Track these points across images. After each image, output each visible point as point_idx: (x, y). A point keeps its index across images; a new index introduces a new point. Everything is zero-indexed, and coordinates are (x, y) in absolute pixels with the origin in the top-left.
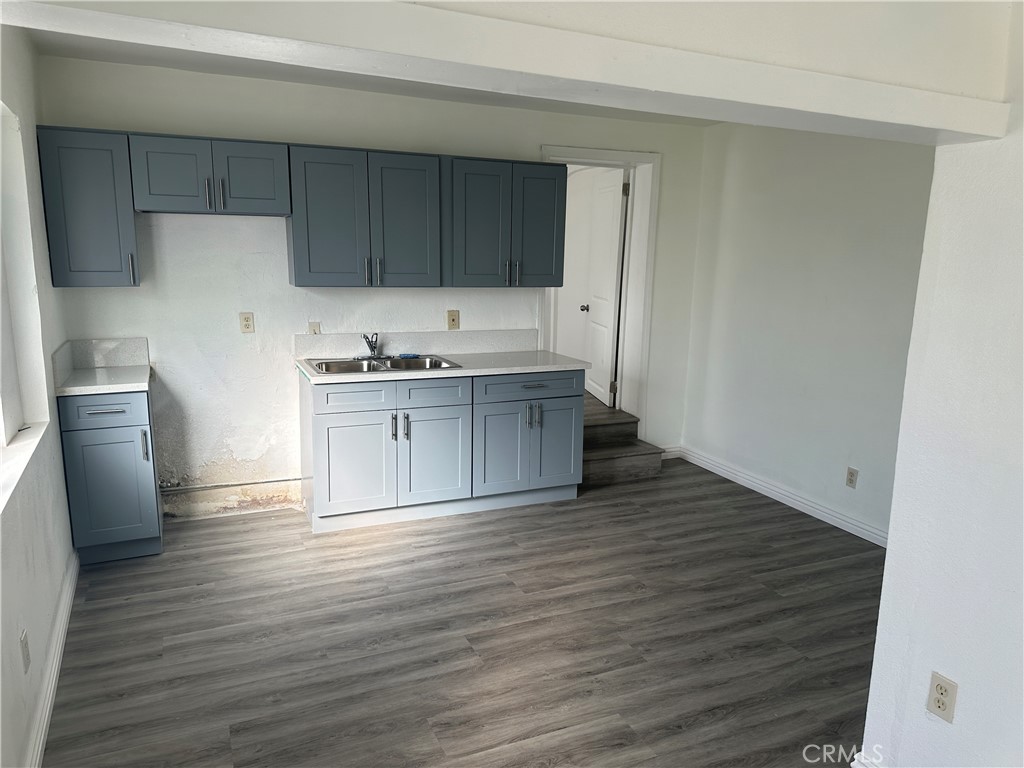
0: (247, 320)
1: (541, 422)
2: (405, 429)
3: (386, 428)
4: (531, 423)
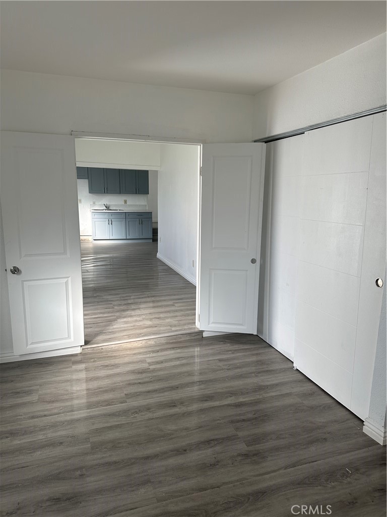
0: (80, 201)
1: (142, 223)
2: (111, 222)
3: (107, 222)
4: (139, 223)
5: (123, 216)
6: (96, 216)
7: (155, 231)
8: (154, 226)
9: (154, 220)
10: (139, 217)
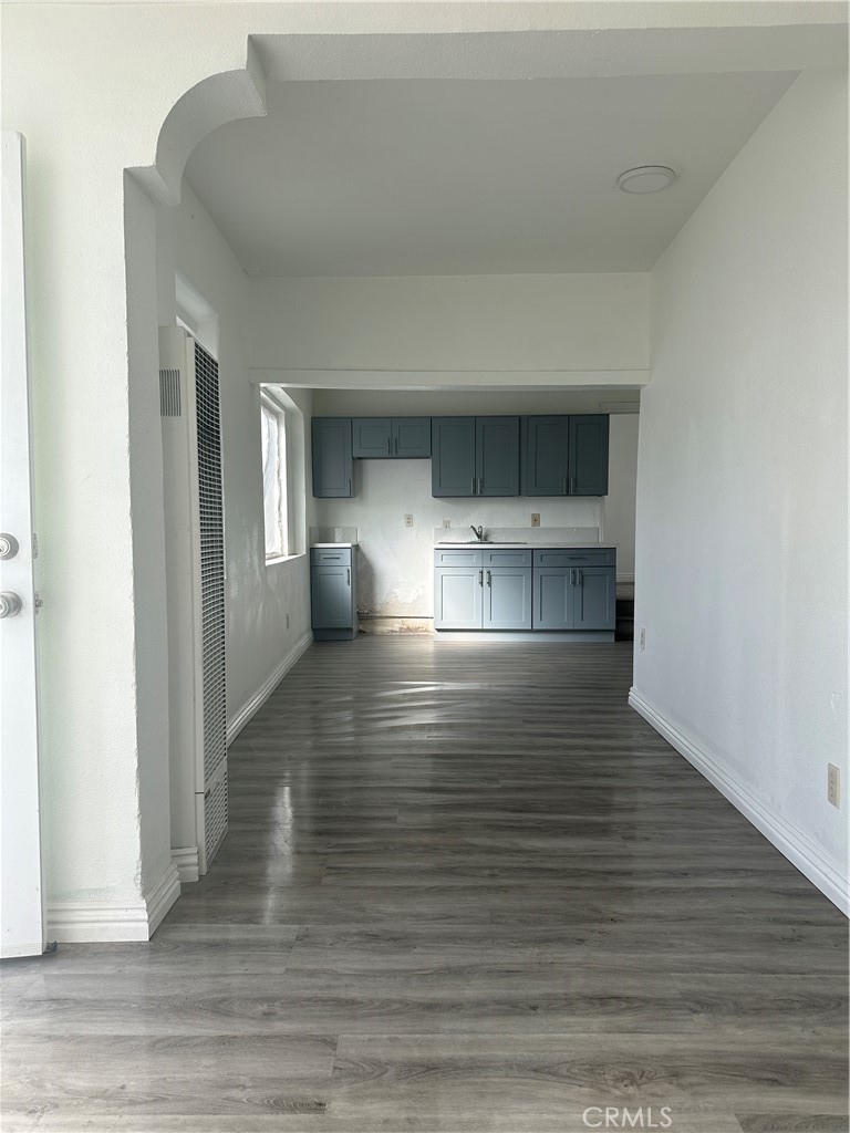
0: (409, 520)
1: (582, 583)
2: (487, 579)
3: (476, 579)
4: (574, 583)
5: (525, 560)
6: (447, 561)
7: (625, 610)
8: (622, 593)
9: (620, 576)
10: (574, 563)
